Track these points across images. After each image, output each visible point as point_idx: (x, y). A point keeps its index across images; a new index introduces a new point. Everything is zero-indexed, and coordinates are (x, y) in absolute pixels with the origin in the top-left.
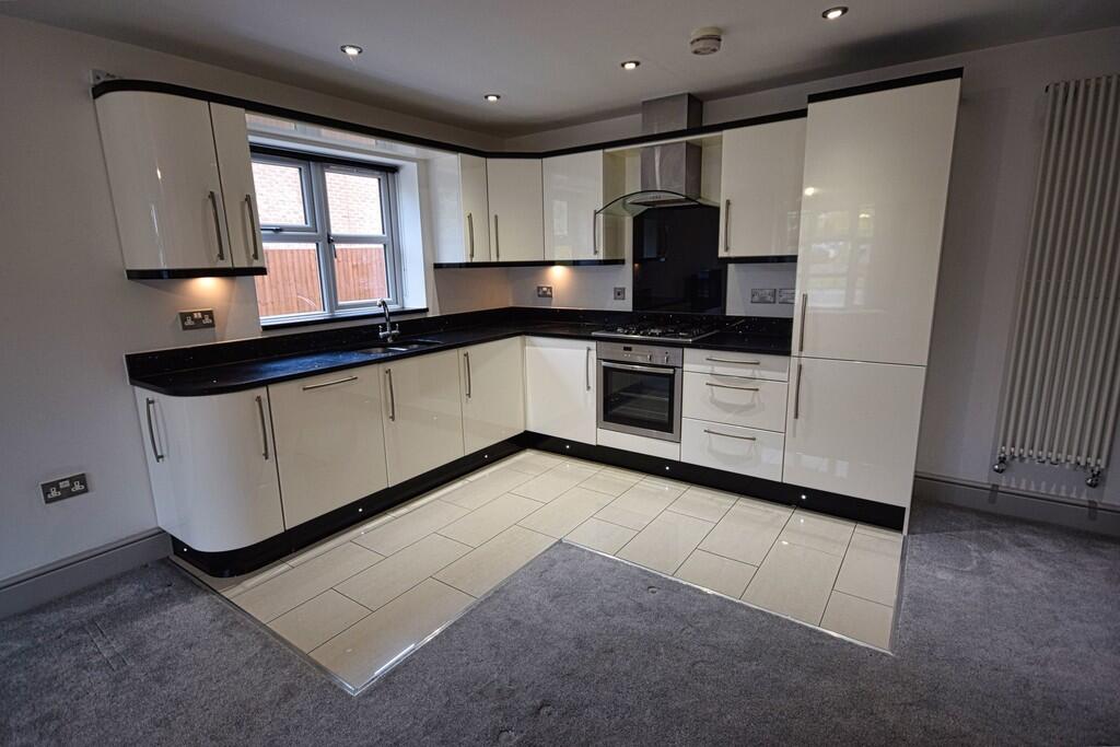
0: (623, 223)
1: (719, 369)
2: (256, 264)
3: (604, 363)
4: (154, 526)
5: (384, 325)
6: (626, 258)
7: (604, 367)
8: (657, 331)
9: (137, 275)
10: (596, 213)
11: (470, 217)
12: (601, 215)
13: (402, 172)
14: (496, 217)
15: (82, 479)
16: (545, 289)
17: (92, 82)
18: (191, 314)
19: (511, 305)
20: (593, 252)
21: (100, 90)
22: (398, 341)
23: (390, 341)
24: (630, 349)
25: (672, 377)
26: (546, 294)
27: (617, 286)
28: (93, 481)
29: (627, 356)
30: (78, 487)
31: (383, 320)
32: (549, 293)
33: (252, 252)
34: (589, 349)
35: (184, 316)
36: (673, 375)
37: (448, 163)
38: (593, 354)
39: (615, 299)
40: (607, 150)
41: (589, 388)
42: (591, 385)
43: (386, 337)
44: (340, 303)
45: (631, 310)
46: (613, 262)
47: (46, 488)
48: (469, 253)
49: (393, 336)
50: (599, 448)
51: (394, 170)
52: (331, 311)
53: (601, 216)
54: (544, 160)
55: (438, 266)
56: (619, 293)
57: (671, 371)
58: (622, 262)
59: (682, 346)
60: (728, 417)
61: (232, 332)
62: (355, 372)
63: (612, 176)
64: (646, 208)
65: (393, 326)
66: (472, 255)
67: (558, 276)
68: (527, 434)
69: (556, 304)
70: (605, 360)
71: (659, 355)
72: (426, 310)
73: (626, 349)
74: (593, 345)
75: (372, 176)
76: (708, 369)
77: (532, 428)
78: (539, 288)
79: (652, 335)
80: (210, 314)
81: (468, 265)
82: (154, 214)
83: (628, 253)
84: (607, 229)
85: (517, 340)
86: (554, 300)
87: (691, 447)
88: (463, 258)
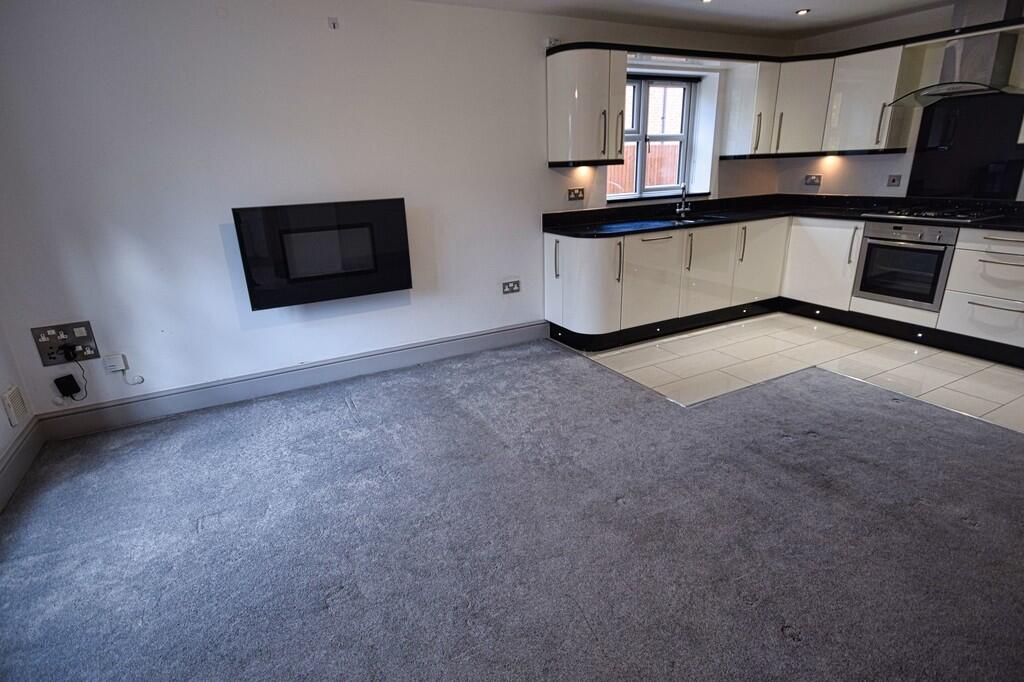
0: (911, 113)
1: (996, 248)
2: (619, 157)
3: (869, 241)
4: (542, 318)
5: (681, 204)
6: (908, 147)
7: (870, 244)
8: (933, 215)
9: (552, 165)
10: (884, 106)
11: (760, 115)
12: (890, 108)
13: (704, 81)
14: (782, 115)
15: (517, 283)
16: (814, 178)
17: (548, 45)
18: (573, 190)
19: (776, 191)
20: (875, 142)
21: (551, 51)
22: (688, 216)
23: (683, 215)
24: (900, 228)
25: (941, 254)
26: (815, 183)
27: (892, 174)
28: (522, 285)
29: (895, 234)
30: (516, 288)
31: (680, 200)
32: (817, 181)
33: (619, 149)
34: (856, 228)
35: (570, 192)
36: (944, 252)
37: (747, 72)
38: (860, 233)
39: (889, 185)
40: (908, 46)
41: (850, 262)
42: (852, 259)
43: (680, 212)
44: (646, 187)
45: (904, 196)
46: (894, 150)
47: (505, 285)
48: (754, 146)
49: (686, 212)
50: (851, 314)
51: (697, 80)
52: (641, 193)
53: (889, 110)
54: (837, 59)
55: (722, 158)
56: (894, 181)
57: (942, 248)
58: (904, 151)
59: (958, 226)
60: (999, 292)
61: (592, 204)
62: (671, 233)
63: (908, 71)
64: (940, 98)
65: (686, 206)
66: (756, 148)
67: (830, 165)
68: (780, 299)
69: (822, 191)
70: (871, 238)
71: (930, 234)
72: (709, 194)
73: (895, 228)
74: (861, 224)
75: (679, 86)
76: (985, 247)
77: (786, 294)
78: (808, 177)
79: (926, 216)
80: (582, 190)
81: (752, 157)
82: (570, 119)
83: (911, 141)
84: (893, 121)
85: (786, 220)
86: (821, 187)
87: (950, 316)
88: (748, 151)
